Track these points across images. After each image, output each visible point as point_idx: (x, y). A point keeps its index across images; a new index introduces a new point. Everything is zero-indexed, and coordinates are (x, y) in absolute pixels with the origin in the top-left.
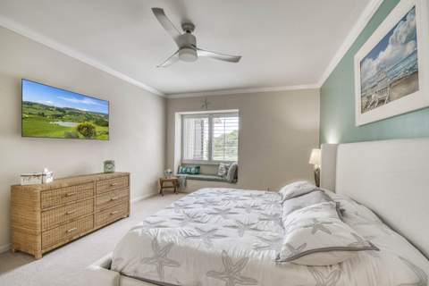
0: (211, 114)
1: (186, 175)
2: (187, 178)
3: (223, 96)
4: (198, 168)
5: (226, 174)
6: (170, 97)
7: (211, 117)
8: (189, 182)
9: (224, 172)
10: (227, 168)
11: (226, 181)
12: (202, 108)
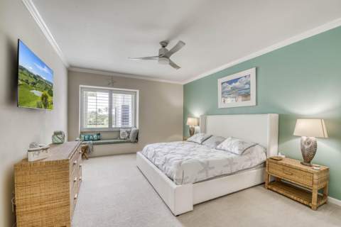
0: (111, 90)
1: (91, 142)
2: (94, 144)
3: (126, 78)
4: (99, 134)
5: (128, 137)
6: (74, 69)
7: (111, 92)
8: (95, 147)
9: (127, 135)
10: (129, 133)
11: (130, 142)
12: (108, 85)
